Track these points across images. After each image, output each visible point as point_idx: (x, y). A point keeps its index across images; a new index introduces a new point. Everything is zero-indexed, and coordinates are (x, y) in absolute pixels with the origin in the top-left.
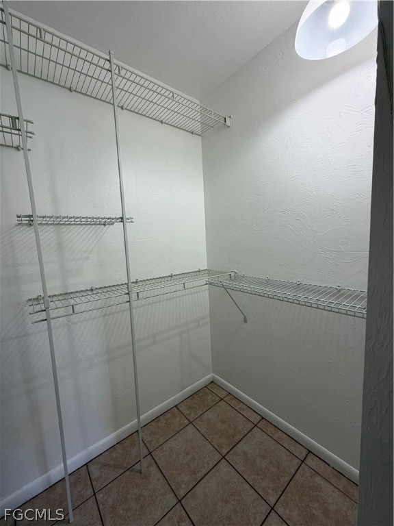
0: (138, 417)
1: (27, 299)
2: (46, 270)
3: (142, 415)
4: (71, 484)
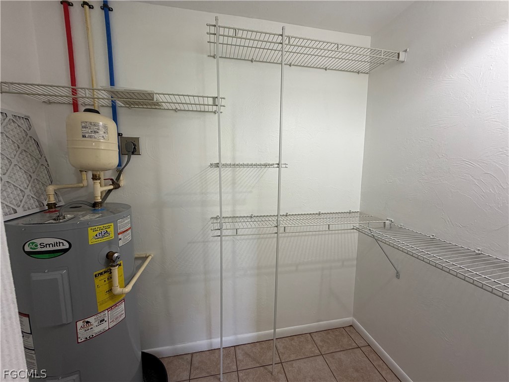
0: (275, 329)
1: (210, 217)
2: (223, 199)
3: (278, 328)
4: (223, 355)
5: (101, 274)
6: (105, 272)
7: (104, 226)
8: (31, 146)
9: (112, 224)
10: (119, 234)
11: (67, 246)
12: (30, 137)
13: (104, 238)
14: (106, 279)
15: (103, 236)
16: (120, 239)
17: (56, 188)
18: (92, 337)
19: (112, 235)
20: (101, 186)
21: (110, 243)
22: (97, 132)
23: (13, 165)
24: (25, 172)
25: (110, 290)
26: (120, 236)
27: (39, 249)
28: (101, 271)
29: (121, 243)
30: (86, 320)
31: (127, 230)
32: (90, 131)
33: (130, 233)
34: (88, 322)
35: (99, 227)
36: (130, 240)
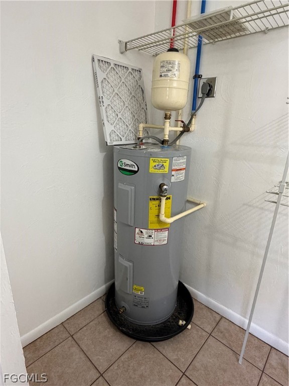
5: (154, 199)
6: (157, 199)
7: (162, 159)
8: (138, 93)
9: (168, 160)
10: (172, 170)
11: (136, 169)
12: (139, 86)
13: (160, 170)
14: (157, 205)
15: (160, 169)
16: (173, 175)
17: (144, 126)
18: (142, 244)
19: (167, 170)
20: (170, 126)
21: (164, 175)
22: (171, 70)
23: (125, 106)
24: (132, 113)
25: (158, 216)
26: (173, 173)
27: (123, 167)
28: (155, 197)
29: (173, 179)
30: (141, 230)
31: (181, 170)
32: (165, 70)
33: (184, 173)
34: (141, 232)
35: (158, 159)
36: (182, 179)
